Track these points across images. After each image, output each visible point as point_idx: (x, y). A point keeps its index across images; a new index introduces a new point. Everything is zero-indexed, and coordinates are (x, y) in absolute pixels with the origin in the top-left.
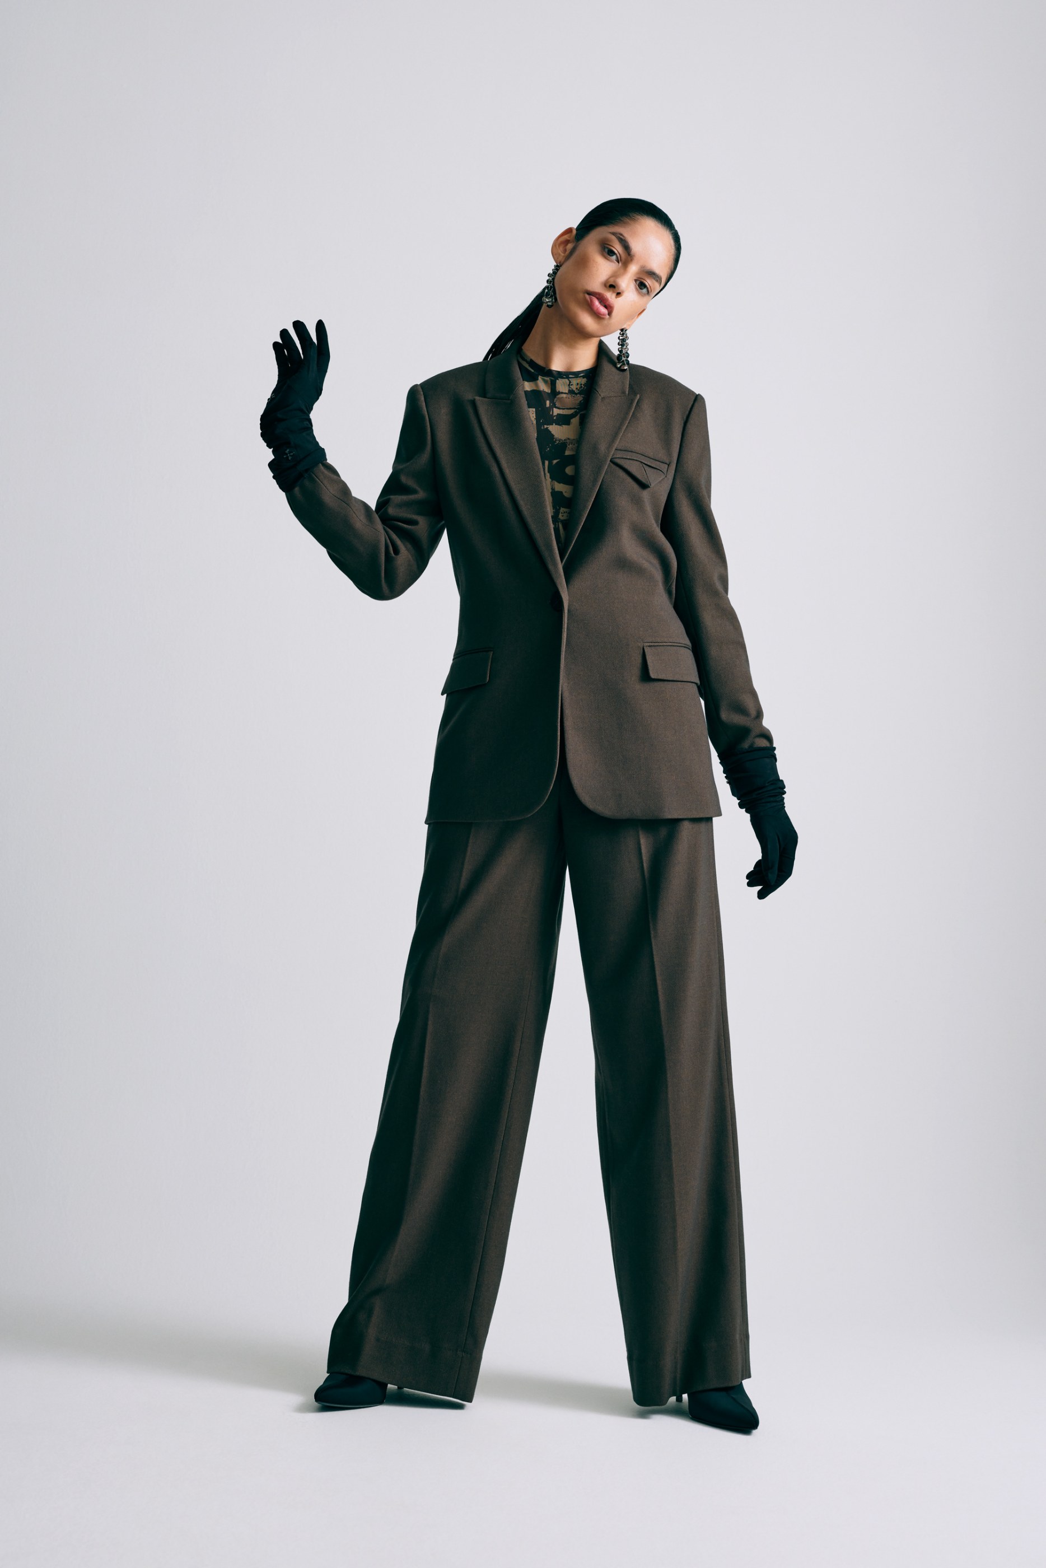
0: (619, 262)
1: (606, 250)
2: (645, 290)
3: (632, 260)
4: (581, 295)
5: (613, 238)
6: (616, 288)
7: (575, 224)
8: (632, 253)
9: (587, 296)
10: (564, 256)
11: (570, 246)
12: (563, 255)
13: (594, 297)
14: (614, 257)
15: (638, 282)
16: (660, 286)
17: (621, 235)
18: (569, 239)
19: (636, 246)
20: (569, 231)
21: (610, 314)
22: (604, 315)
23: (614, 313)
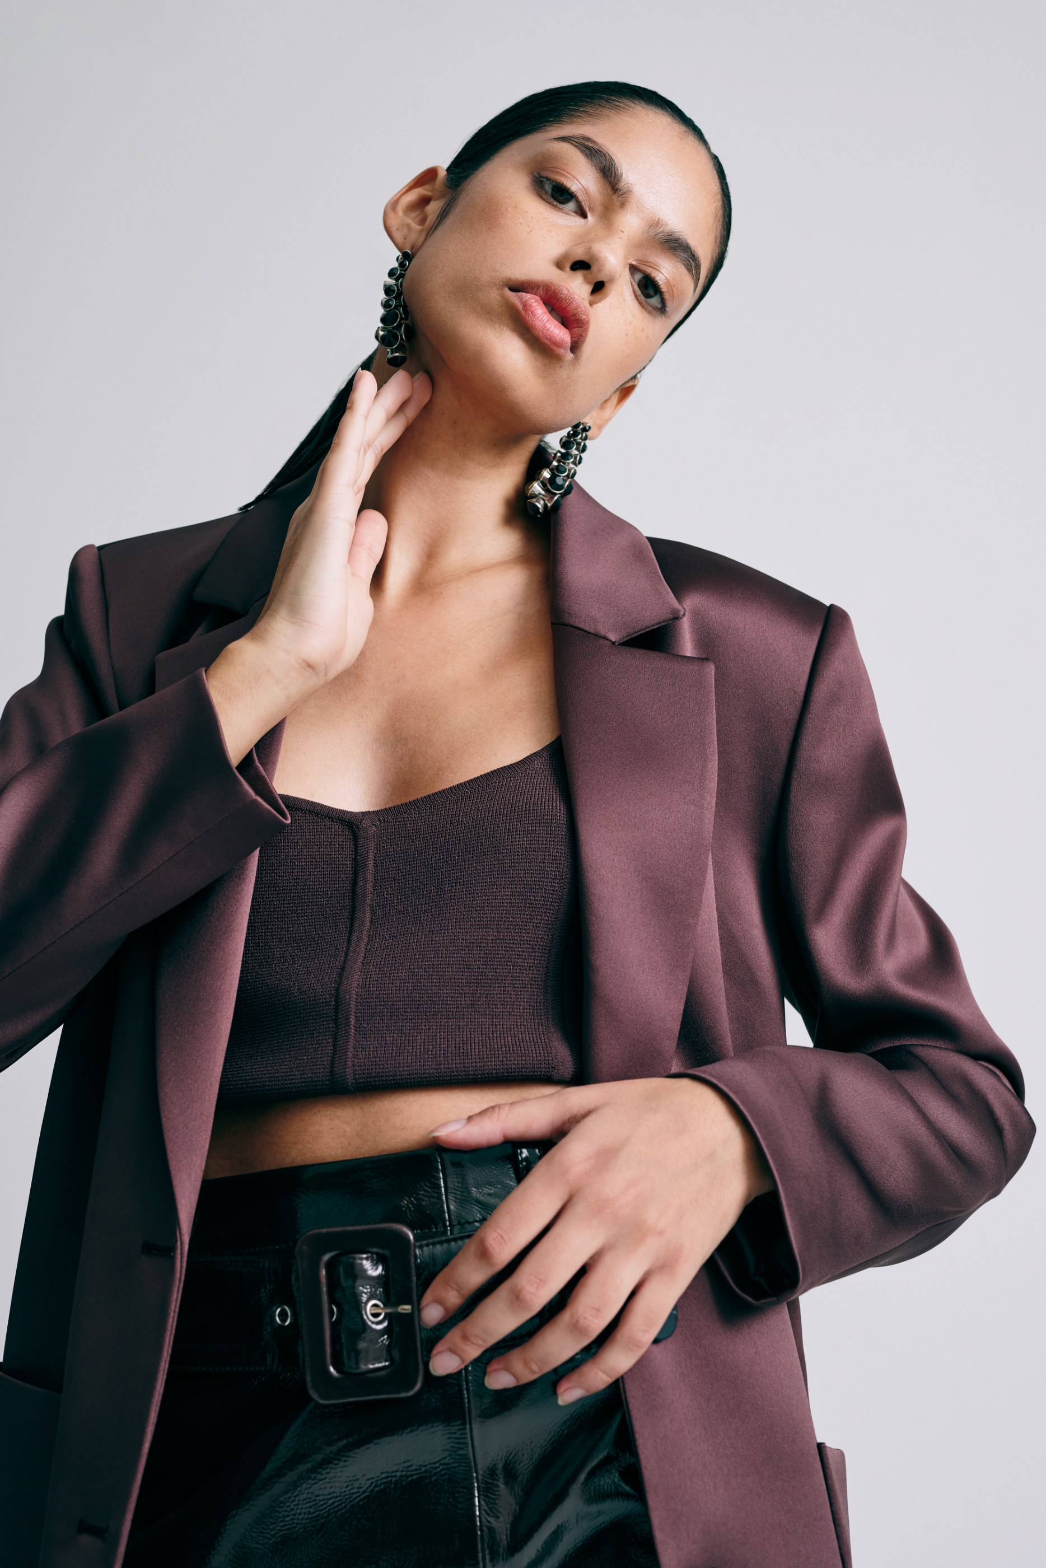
0: (584, 215)
1: (548, 187)
2: (655, 301)
3: (623, 205)
4: (493, 296)
5: (566, 147)
6: (594, 268)
7: (443, 159)
8: (622, 185)
9: (512, 296)
10: (421, 231)
11: (434, 208)
12: (419, 227)
13: (529, 296)
14: (571, 206)
15: (638, 276)
16: (697, 279)
17: (588, 139)
18: (430, 194)
19: (630, 174)
20: (428, 176)
21: (575, 347)
22: (559, 345)
23: (588, 347)
